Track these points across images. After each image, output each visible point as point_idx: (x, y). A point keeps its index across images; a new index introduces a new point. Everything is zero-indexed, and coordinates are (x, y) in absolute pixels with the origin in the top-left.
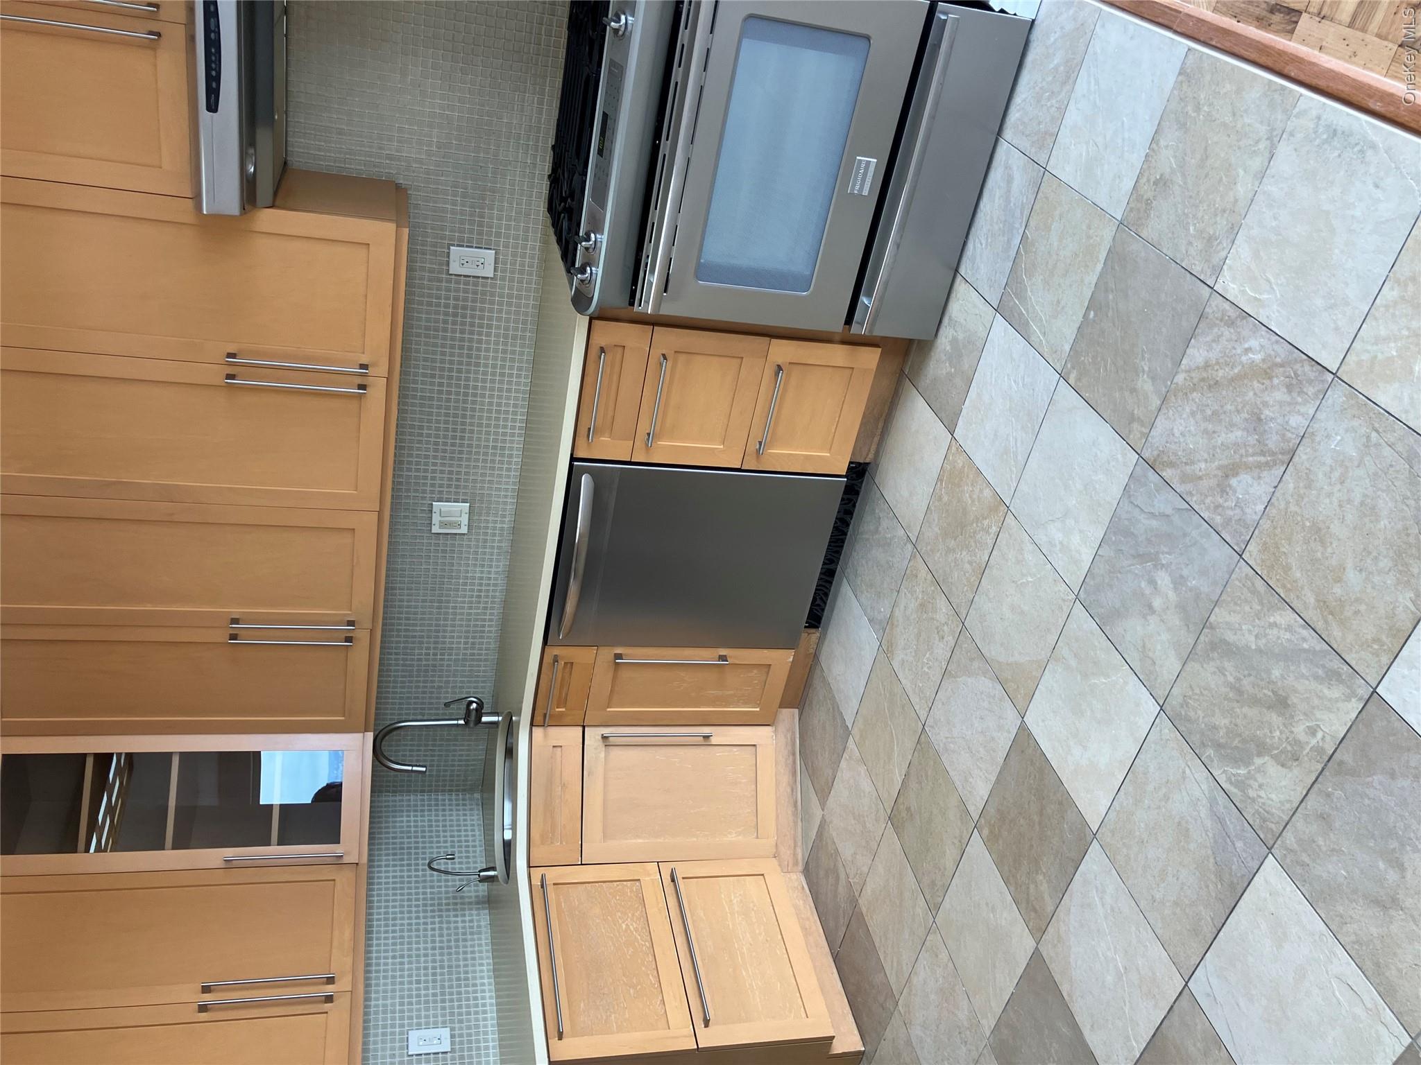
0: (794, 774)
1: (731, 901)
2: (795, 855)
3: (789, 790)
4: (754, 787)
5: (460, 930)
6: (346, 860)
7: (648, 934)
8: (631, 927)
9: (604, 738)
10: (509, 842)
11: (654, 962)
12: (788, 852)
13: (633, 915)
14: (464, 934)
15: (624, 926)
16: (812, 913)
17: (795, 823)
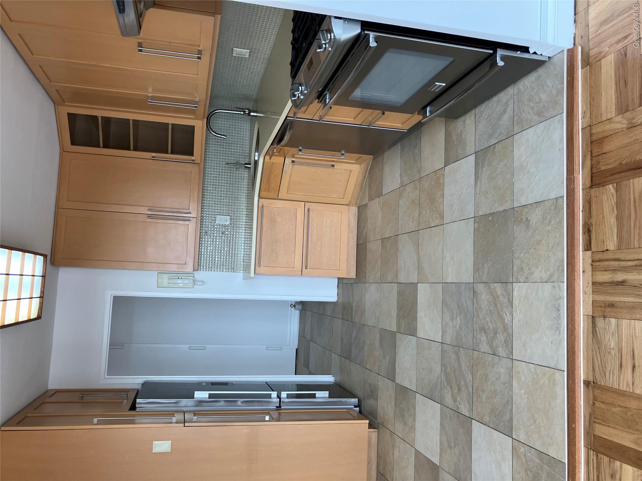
0: (365, 178)
1: (327, 221)
2: (356, 202)
3: (361, 182)
4: (347, 182)
5: (237, 177)
6: (196, 162)
7: (295, 231)
8: (290, 227)
9: (293, 162)
10: (257, 160)
11: (295, 242)
12: (354, 201)
13: (292, 223)
14: (238, 179)
15: (288, 227)
16: (356, 224)
17: (360, 193)
